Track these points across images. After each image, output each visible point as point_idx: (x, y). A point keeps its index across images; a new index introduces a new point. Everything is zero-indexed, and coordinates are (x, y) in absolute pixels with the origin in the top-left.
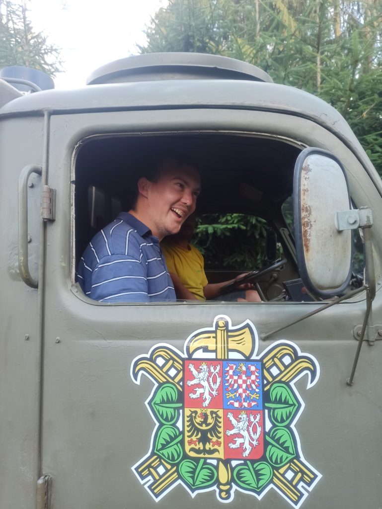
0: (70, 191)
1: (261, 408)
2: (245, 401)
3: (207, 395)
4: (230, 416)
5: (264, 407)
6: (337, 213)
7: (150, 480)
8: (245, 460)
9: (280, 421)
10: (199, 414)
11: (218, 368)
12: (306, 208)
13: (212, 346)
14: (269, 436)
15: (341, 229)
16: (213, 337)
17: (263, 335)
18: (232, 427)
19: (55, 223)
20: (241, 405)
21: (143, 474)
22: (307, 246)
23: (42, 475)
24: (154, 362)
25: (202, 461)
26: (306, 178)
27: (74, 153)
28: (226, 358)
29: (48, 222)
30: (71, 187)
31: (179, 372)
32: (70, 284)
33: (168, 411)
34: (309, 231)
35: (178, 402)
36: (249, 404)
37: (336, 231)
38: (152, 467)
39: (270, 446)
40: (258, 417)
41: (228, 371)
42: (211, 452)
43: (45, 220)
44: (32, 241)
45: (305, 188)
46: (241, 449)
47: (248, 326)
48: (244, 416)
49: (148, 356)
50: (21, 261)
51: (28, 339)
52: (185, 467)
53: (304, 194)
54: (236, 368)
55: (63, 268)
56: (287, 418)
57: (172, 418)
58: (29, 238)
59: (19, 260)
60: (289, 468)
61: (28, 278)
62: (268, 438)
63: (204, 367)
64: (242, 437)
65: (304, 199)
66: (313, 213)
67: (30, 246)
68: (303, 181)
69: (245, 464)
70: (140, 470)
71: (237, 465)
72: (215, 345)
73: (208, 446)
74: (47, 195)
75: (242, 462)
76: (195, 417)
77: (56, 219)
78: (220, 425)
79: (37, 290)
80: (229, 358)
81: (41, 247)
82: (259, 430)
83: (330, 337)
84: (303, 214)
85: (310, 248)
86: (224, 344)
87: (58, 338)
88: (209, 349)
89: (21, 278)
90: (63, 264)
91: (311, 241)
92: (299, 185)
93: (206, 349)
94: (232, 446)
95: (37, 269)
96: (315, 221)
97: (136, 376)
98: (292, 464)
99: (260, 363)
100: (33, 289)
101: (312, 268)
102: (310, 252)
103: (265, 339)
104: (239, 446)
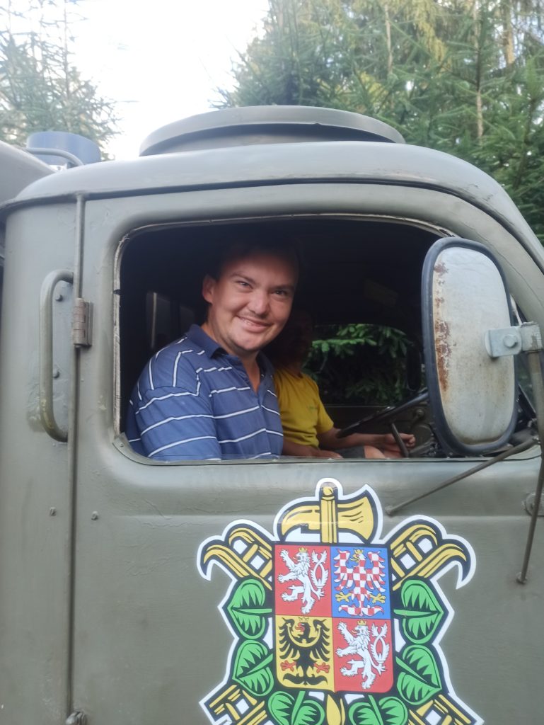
0: (113, 304)
1: (388, 615)
2: (365, 606)
3: (307, 597)
4: (343, 628)
5: (394, 616)
6: (489, 331)
7: (226, 721)
8: (366, 694)
9: (416, 636)
10: (296, 624)
11: (324, 556)
12: (442, 325)
13: (314, 524)
14: (401, 658)
15: (495, 355)
16: (316, 511)
17: (390, 509)
18: (345, 644)
19: (92, 350)
20: (358, 611)
21: (216, 711)
22: (444, 382)
23: (73, 712)
24: (231, 547)
25: (302, 694)
26: (439, 283)
27: (118, 251)
28: (335, 541)
29: (82, 349)
30: (115, 299)
31: (266, 561)
32: (112, 435)
33: (251, 619)
34: (446, 358)
35: (265, 606)
36: (371, 611)
37: (487, 357)
38: (229, 702)
39: (402, 675)
40: (385, 629)
41: (339, 560)
42: (315, 680)
43: (78, 347)
44: (61, 376)
45: (440, 296)
46: (359, 677)
47: (366, 494)
48: (362, 628)
49: (222, 538)
50: (44, 405)
51: (54, 514)
52: (277, 702)
53: (438, 305)
54: (350, 557)
55: (103, 412)
56: (428, 631)
57: (258, 630)
58: (55, 372)
59: (41, 404)
60: (432, 708)
61: (53, 428)
62: (399, 661)
63: (303, 554)
64: (361, 659)
65: (438, 313)
66: (452, 332)
67: (55, 382)
68: (436, 287)
69: (366, 700)
70: (211, 706)
71: (355, 702)
72: (319, 523)
73: (311, 672)
74: (79, 311)
75: (362, 696)
76: (291, 629)
77: (93, 344)
78: (327, 640)
79: (67, 445)
80: (340, 541)
81: (72, 385)
82: (386, 648)
83: (489, 511)
84: (437, 335)
85: (449, 384)
86: (332, 521)
87: (95, 512)
88: (310, 528)
89: (43, 428)
90: (103, 408)
91: (450, 374)
92: (430, 293)
93: (305, 529)
94: (346, 672)
95: (67, 415)
96: (455, 345)
97: (204, 567)
98: (436, 701)
99: (386, 549)
100: (61, 443)
101: (452, 414)
102: (449, 390)
103: (392, 514)
104: (356, 673)
